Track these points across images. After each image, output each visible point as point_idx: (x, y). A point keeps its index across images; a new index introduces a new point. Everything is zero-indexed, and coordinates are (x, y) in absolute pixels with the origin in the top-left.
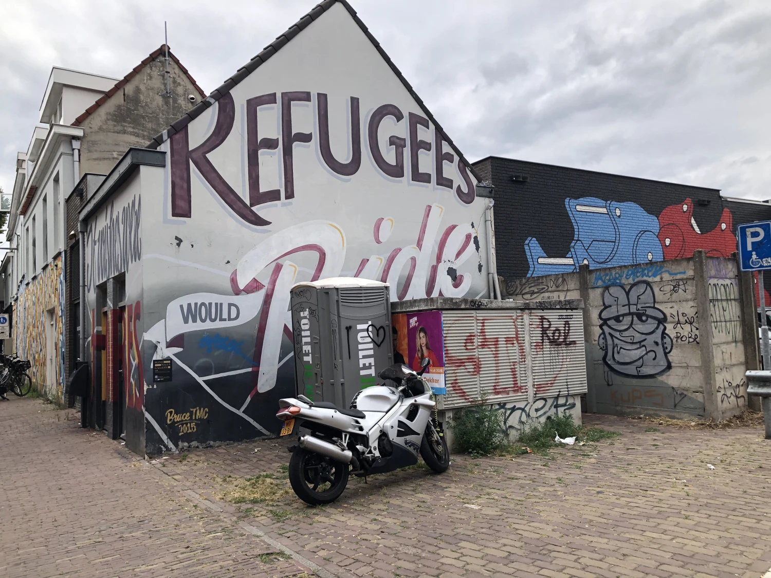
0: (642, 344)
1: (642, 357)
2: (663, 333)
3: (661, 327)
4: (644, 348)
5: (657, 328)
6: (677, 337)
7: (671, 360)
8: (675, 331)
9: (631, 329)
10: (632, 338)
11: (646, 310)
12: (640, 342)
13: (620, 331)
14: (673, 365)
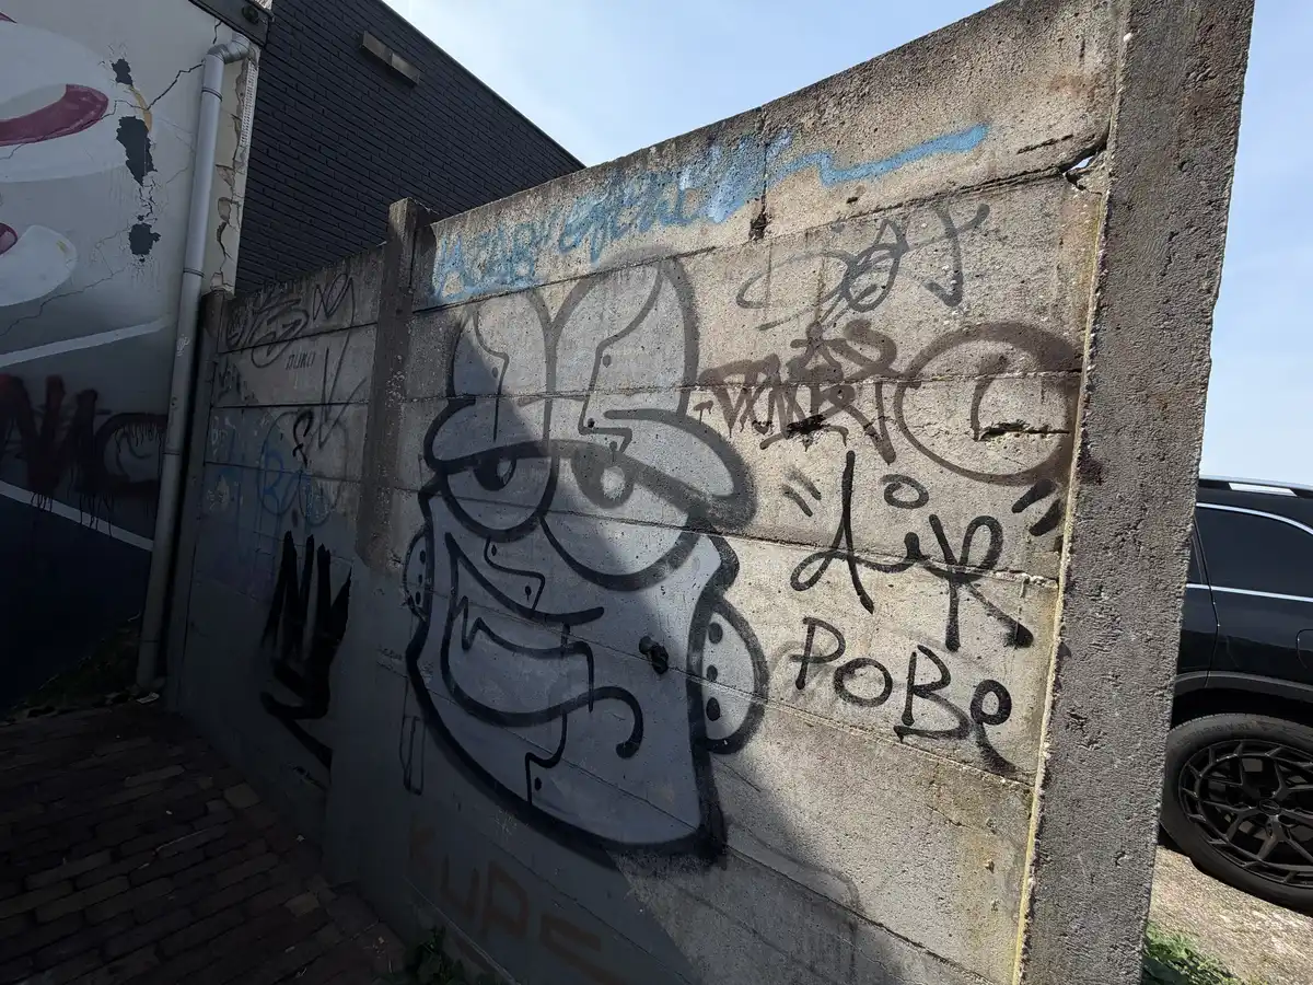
0: (579, 632)
1: (559, 712)
2: (711, 599)
3: (705, 557)
4: (580, 663)
5: (675, 558)
6: (809, 660)
7: (728, 808)
8: (797, 608)
9: (538, 534)
10: (535, 584)
11: (627, 434)
12: (568, 621)
13: (490, 536)
14: (736, 841)
